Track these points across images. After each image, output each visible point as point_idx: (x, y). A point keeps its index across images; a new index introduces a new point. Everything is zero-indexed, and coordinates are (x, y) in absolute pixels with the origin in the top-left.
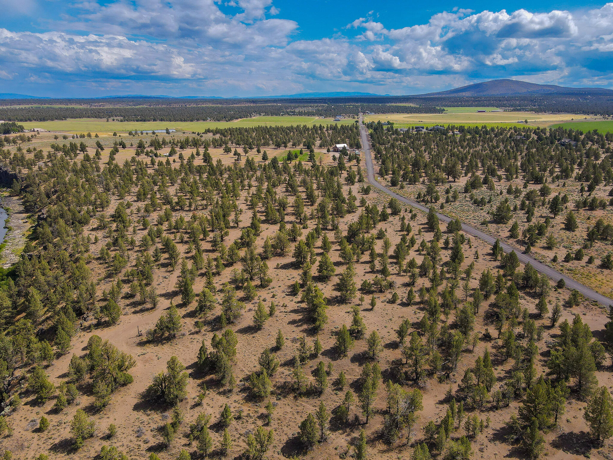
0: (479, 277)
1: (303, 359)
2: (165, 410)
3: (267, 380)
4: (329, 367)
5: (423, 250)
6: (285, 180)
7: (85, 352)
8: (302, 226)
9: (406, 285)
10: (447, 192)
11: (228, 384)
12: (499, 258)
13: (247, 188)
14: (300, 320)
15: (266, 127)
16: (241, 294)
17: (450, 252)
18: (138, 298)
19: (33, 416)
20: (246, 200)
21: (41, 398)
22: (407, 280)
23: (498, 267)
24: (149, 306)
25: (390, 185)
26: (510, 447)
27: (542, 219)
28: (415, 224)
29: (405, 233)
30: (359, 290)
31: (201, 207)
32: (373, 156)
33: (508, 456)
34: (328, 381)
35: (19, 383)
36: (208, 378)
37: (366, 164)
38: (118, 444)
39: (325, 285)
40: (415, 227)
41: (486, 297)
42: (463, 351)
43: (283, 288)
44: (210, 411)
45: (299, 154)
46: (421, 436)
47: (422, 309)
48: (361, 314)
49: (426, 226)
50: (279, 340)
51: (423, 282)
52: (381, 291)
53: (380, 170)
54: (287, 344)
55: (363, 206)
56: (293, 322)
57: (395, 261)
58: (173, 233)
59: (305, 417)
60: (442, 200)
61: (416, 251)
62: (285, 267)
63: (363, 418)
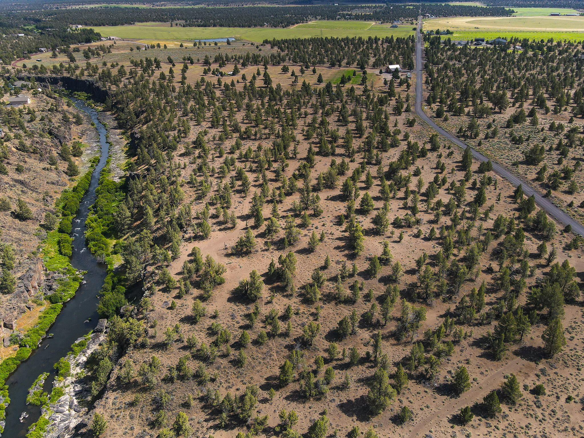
0: (495, 218)
1: (343, 277)
2: (248, 304)
3: (317, 290)
4: (362, 284)
5: (451, 189)
6: (338, 107)
7: (190, 258)
8: (350, 160)
9: (431, 222)
10: (489, 126)
11: (290, 291)
12: (519, 201)
13: (303, 116)
14: (343, 247)
15: (322, 39)
16: (298, 221)
17: (476, 192)
18: (221, 218)
19: (165, 299)
20: (303, 130)
21: (169, 288)
22: (432, 217)
23: (515, 209)
24: (229, 225)
25: (435, 116)
26: (483, 351)
27: (574, 161)
28: (450, 162)
29: (439, 171)
30: (392, 224)
31: (264, 136)
32: (424, 79)
33: (479, 356)
34: (360, 295)
35: (151, 275)
36: (276, 284)
37: (416, 89)
38: (221, 322)
39: (365, 218)
40: (449, 164)
41: (497, 237)
42: (467, 280)
43: (331, 218)
44: (278, 307)
45: (352, 76)
46: (421, 337)
47: (439, 244)
48: (390, 245)
49: (460, 164)
50: (327, 261)
51: (445, 220)
52: (409, 226)
53: (429, 98)
54: (332, 264)
55: (405, 140)
56: (337, 248)
57: (425, 198)
58: (243, 162)
59: (342, 317)
60: (482, 136)
61: (446, 190)
62: (334, 199)
63: (383, 322)
